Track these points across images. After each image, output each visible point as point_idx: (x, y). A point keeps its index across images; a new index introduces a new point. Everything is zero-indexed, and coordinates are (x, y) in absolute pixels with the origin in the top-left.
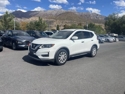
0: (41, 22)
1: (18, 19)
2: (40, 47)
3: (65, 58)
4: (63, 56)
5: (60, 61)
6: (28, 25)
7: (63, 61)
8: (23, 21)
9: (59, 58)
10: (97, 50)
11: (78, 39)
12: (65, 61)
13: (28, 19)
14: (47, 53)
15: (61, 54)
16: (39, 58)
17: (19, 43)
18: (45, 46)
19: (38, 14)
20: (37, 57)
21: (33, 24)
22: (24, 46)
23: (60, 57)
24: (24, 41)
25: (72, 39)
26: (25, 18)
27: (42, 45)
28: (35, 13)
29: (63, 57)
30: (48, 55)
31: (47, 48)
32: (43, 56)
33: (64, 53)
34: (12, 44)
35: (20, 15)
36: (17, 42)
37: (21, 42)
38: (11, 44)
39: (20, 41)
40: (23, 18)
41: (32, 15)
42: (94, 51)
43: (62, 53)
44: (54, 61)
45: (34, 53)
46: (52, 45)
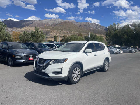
0: (38, 33)
1: (8, 29)
2: (51, 63)
3: (79, 75)
4: (77, 72)
5: (73, 78)
6: (21, 36)
7: (76, 79)
8: (14, 31)
9: (73, 75)
10: (109, 64)
11: (92, 52)
12: (79, 78)
13: (21, 29)
14: (60, 70)
15: (75, 71)
16: (50, 76)
17: (17, 57)
18: (57, 61)
19: (32, 23)
20: (47, 75)
21: (26, 34)
22: (23, 61)
23: (74, 73)
24: (23, 55)
25: (85, 52)
26: (16, 28)
27: (52, 60)
28: (28, 22)
29: (77, 74)
30: (60, 73)
31: (60, 64)
32: (55, 73)
33: (78, 68)
34: (8, 59)
35: (11, 24)
36: (15, 56)
37: (20, 56)
38: (6, 58)
39: (18, 56)
40: (14, 28)
41: (25, 25)
42: (107, 64)
43: (76, 69)
44: (67, 79)
45: (43, 70)
46: (65, 60)
